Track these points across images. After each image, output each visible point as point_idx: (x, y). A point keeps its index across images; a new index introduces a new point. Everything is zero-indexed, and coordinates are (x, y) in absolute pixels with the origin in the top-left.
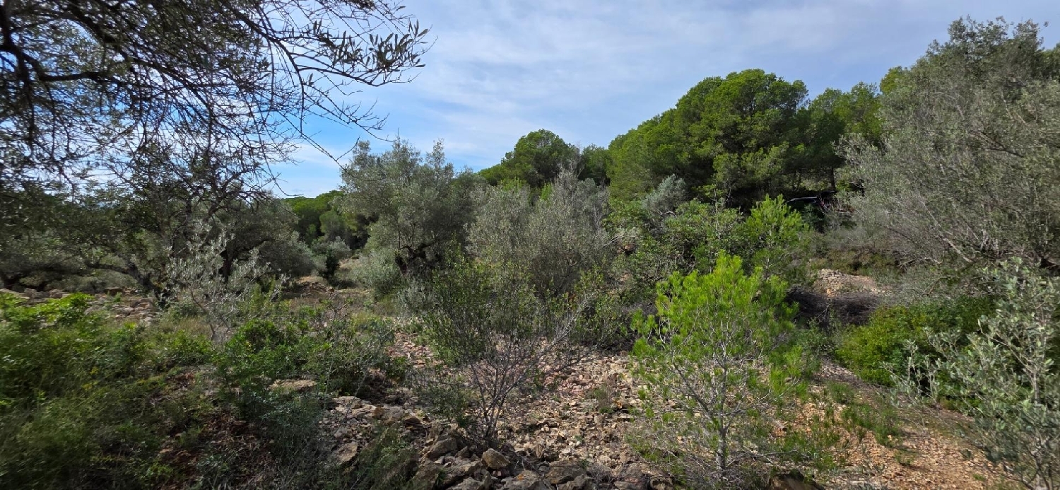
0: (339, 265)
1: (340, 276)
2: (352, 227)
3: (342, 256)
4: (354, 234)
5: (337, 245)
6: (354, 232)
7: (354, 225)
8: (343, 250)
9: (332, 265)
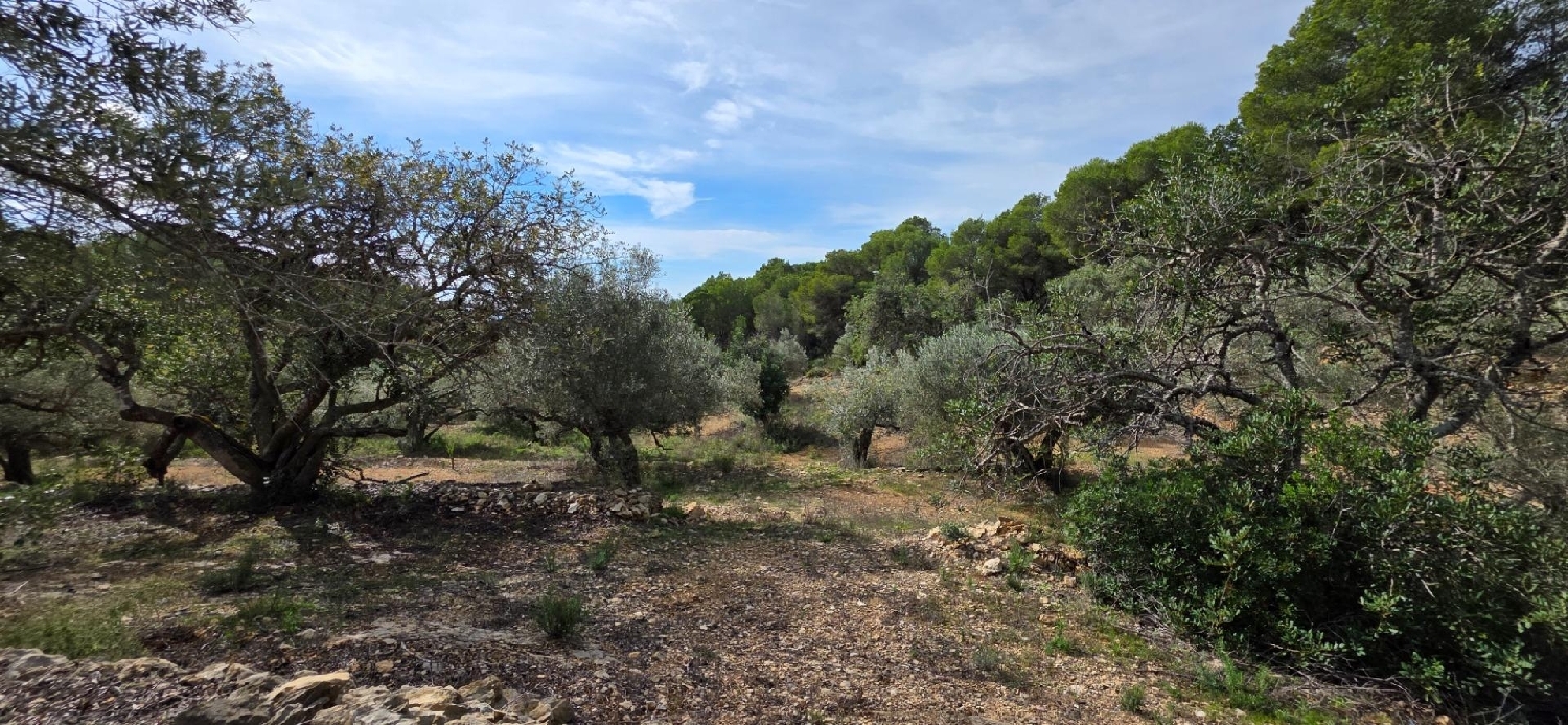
0: (787, 388)
1: (791, 416)
2: (807, 318)
3: (794, 369)
4: (810, 331)
5: (786, 347)
6: (810, 325)
7: (810, 313)
8: (795, 357)
9: (773, 388)
